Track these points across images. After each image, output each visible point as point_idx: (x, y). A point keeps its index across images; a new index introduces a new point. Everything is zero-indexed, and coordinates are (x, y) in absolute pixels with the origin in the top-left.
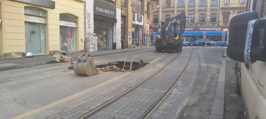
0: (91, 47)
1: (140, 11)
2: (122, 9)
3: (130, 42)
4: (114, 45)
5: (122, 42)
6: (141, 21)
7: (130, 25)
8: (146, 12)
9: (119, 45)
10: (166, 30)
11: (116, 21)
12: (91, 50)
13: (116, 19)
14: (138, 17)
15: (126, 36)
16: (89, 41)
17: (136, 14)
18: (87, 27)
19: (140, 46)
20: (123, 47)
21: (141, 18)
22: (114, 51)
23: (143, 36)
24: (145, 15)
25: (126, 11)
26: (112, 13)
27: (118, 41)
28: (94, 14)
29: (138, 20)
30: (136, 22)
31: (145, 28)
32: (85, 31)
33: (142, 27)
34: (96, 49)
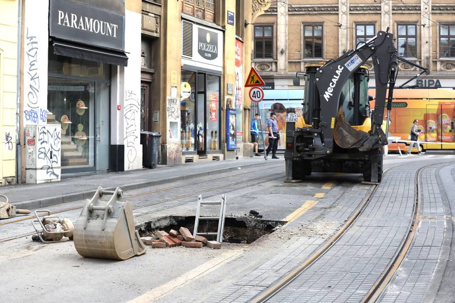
0: (40, 163)
1: (209, 14)
2: (144, 12)
3: (174, 140)
4: (116, 156)
5: (143, 138)
6: (214, 56)
7: (173, 75)
8: (231, 18)
9: (133, 156)
10: (327, 96)
11: (124, 61)
12: (41, 176)
13: (123, 53)
14: (202, 39)
15: (157, 116)
16: (32, 142)
17: (195, 28)
18: (26, 89)
19: (210, 156)
20: (148, 163)
21: (214, 42)
22: (116, 180)
23: (223, 114)
24: (231, 30)
25: (157, 16)
26: (111, 29)
27: (131, 139)
28: (52, 40)
29: (202, 52)
30: (197, 62)
31: (229, 80)
32: (20, 106)
33: (219, 77)
34: (58, 172)
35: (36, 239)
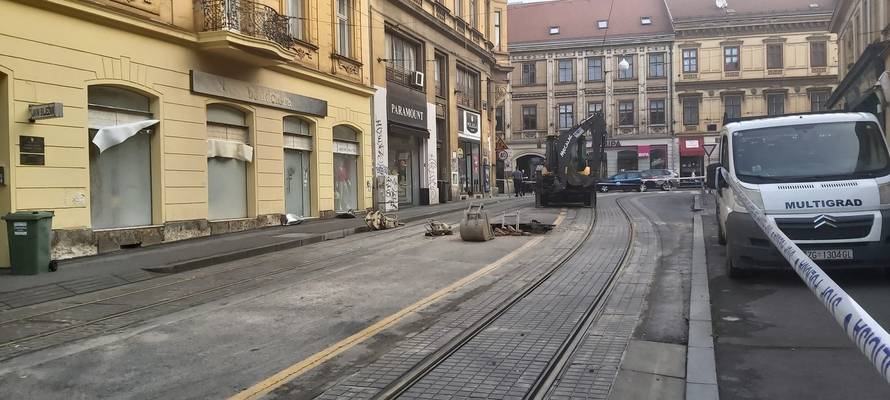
0: (388, 199)
1: (471, 103)
2: (437, 104)
3: (455, 186)
4: (424, 195)
5: (439, 185)
6: (476, 131)
7: (454, 143)
8: (485, 105)
9: (434, 194)
10: (562, 154)
11: (427, 135)
12: (388, 207)
13: (426, 130)
14: (469, 120)
15: (445, 171)
16: (383, 186)
17: (465, 112)
18: (377, 154)
19: (475, 196)
20: (442, 200)
21: (476, 122)
22: (424, 210)
23: (482, 168)
24: (485, 113)
25: (444, 106)
26: (420, 114)
27: (432, 184)
28: (390, 123)
29: (469, 128)
30: (467, 134)
31: (485, 147)
32: (374, 164)
33: (479, 144)
34: (396, 205)
35: (427, 235)
